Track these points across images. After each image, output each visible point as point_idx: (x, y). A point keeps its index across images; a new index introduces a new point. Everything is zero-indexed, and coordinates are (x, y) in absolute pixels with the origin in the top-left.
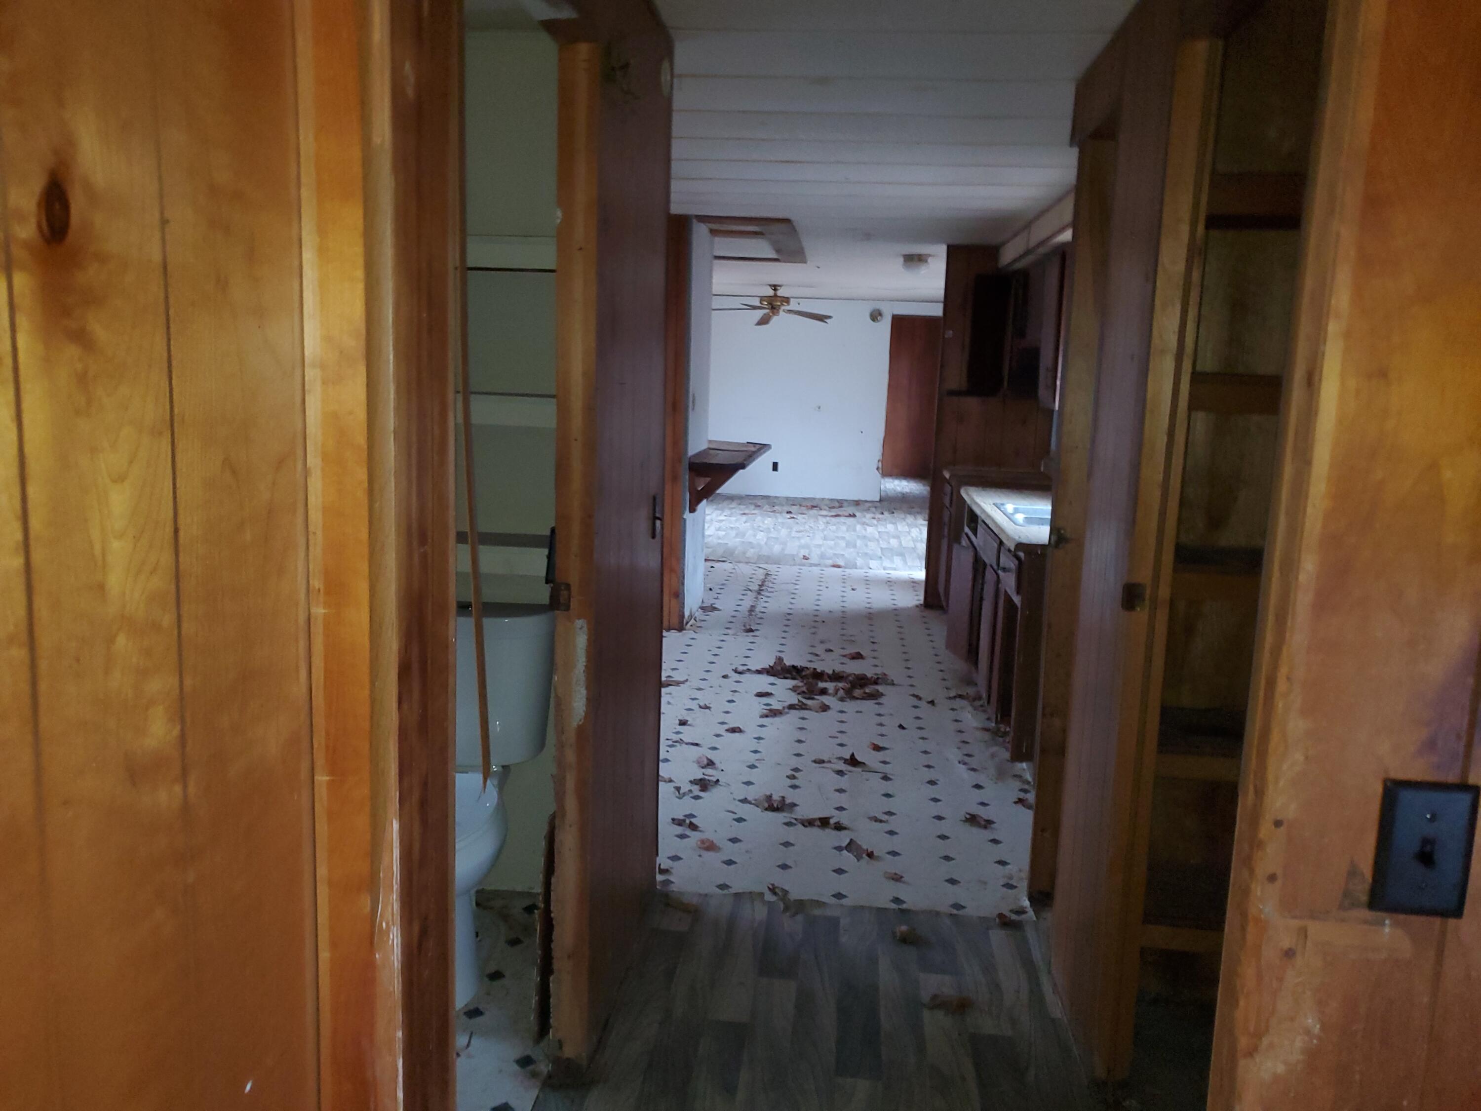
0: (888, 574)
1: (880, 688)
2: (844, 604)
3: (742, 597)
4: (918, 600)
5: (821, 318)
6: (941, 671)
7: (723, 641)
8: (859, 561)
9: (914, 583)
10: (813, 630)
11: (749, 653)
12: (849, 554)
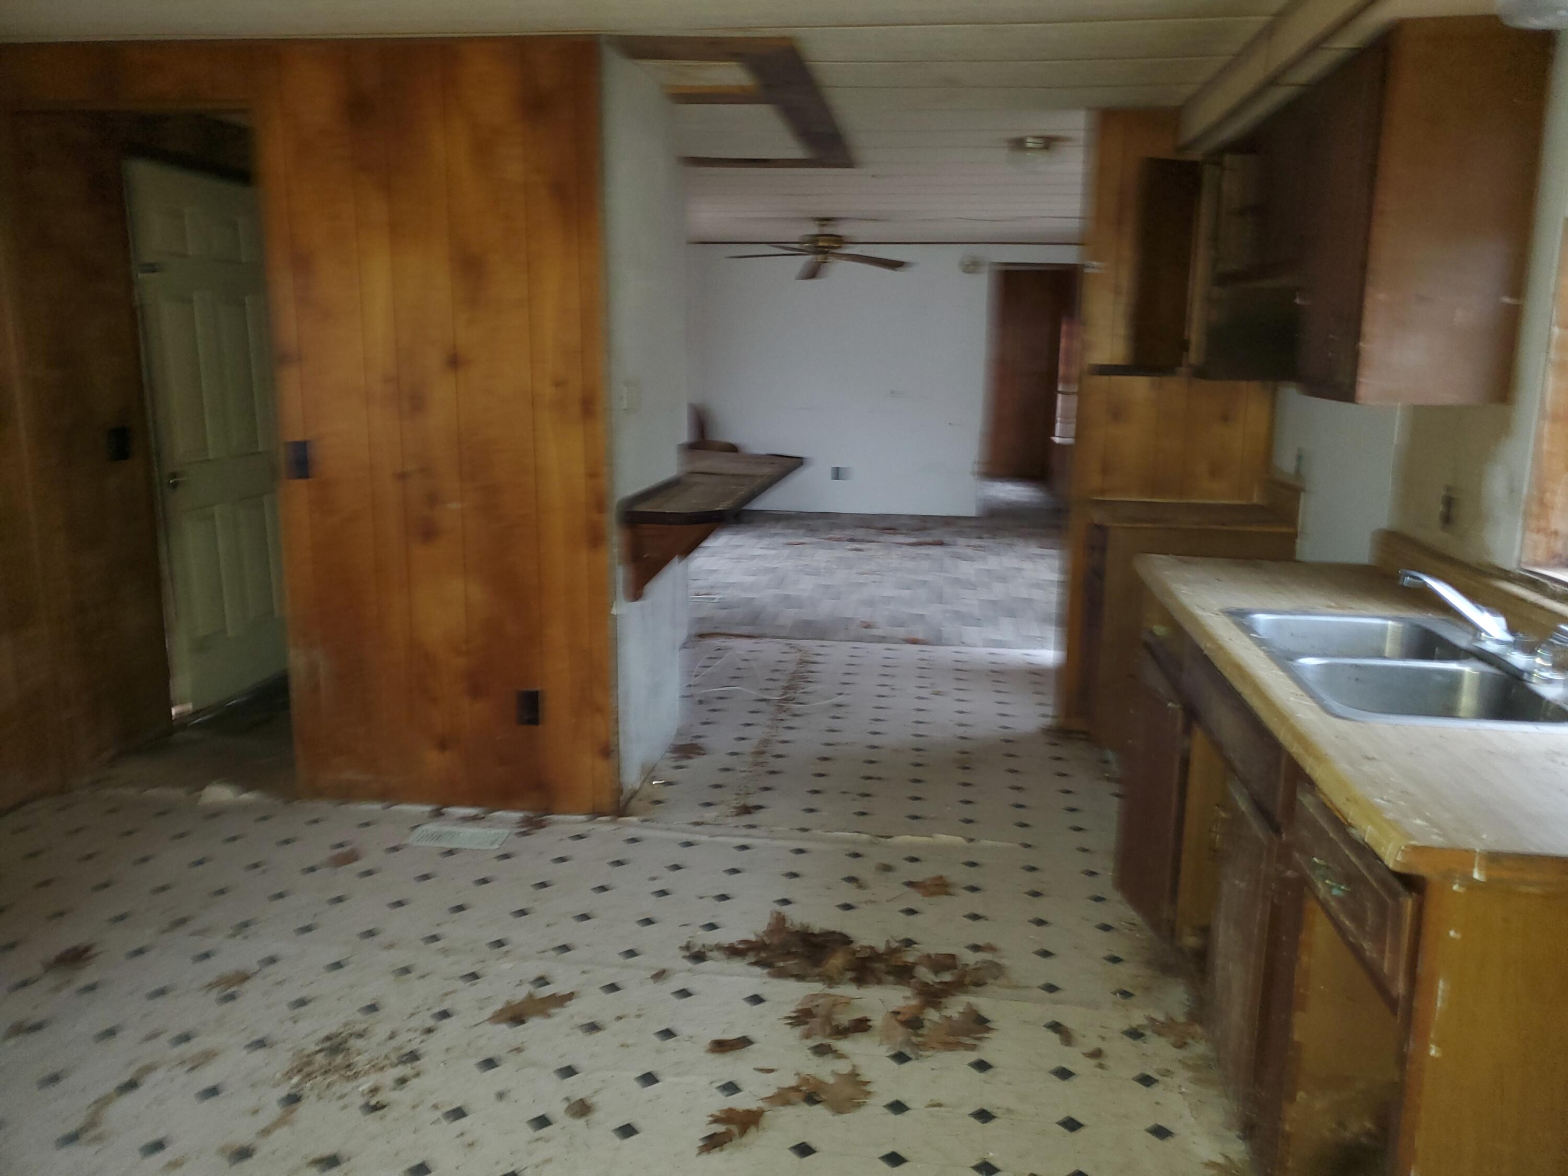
0: (991, 654)
1: (983, 1003)
2: (921, 729)
3: (750, 718)
4: (1044, 716)
5: (895, 265)
6: (1106, 928)
7: (689, 844)
8: (949, 629)
9: (1035, 674)
10: (859, 806)
11: (729, 884)
12: (933, 611)
